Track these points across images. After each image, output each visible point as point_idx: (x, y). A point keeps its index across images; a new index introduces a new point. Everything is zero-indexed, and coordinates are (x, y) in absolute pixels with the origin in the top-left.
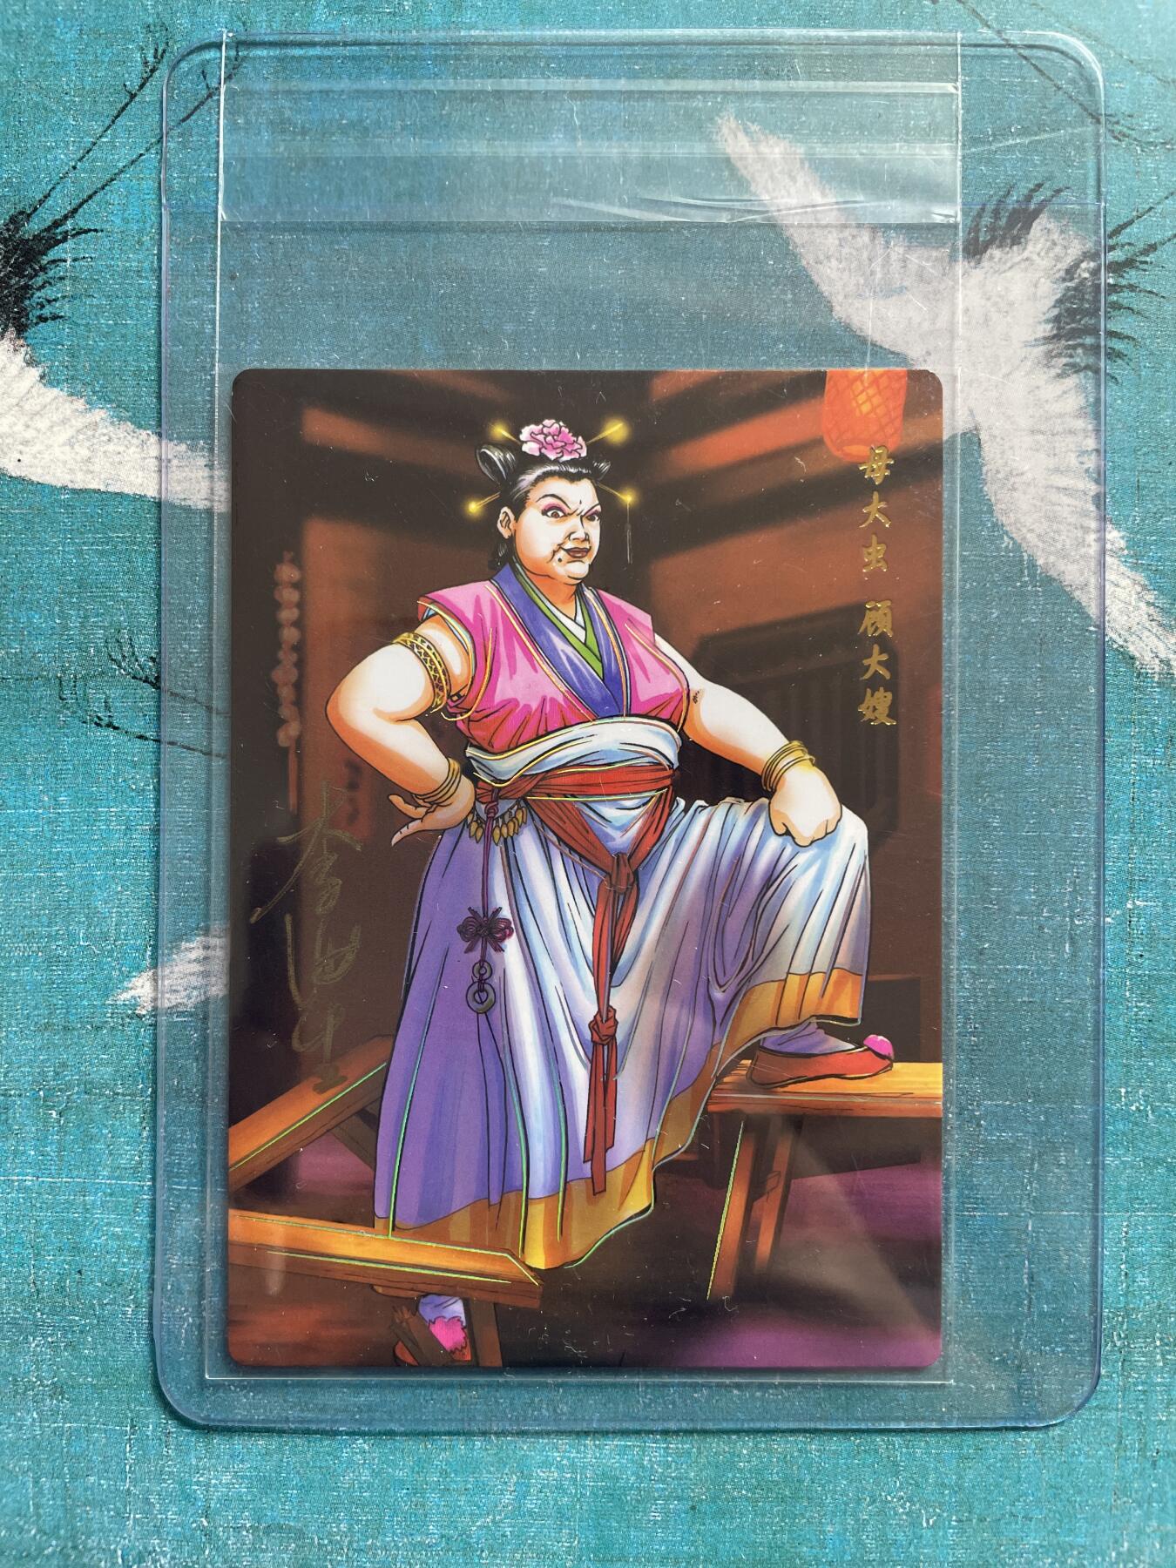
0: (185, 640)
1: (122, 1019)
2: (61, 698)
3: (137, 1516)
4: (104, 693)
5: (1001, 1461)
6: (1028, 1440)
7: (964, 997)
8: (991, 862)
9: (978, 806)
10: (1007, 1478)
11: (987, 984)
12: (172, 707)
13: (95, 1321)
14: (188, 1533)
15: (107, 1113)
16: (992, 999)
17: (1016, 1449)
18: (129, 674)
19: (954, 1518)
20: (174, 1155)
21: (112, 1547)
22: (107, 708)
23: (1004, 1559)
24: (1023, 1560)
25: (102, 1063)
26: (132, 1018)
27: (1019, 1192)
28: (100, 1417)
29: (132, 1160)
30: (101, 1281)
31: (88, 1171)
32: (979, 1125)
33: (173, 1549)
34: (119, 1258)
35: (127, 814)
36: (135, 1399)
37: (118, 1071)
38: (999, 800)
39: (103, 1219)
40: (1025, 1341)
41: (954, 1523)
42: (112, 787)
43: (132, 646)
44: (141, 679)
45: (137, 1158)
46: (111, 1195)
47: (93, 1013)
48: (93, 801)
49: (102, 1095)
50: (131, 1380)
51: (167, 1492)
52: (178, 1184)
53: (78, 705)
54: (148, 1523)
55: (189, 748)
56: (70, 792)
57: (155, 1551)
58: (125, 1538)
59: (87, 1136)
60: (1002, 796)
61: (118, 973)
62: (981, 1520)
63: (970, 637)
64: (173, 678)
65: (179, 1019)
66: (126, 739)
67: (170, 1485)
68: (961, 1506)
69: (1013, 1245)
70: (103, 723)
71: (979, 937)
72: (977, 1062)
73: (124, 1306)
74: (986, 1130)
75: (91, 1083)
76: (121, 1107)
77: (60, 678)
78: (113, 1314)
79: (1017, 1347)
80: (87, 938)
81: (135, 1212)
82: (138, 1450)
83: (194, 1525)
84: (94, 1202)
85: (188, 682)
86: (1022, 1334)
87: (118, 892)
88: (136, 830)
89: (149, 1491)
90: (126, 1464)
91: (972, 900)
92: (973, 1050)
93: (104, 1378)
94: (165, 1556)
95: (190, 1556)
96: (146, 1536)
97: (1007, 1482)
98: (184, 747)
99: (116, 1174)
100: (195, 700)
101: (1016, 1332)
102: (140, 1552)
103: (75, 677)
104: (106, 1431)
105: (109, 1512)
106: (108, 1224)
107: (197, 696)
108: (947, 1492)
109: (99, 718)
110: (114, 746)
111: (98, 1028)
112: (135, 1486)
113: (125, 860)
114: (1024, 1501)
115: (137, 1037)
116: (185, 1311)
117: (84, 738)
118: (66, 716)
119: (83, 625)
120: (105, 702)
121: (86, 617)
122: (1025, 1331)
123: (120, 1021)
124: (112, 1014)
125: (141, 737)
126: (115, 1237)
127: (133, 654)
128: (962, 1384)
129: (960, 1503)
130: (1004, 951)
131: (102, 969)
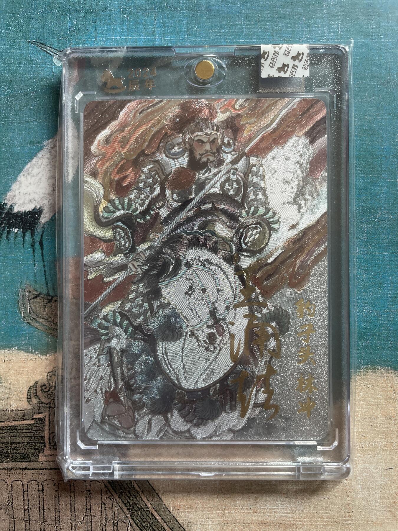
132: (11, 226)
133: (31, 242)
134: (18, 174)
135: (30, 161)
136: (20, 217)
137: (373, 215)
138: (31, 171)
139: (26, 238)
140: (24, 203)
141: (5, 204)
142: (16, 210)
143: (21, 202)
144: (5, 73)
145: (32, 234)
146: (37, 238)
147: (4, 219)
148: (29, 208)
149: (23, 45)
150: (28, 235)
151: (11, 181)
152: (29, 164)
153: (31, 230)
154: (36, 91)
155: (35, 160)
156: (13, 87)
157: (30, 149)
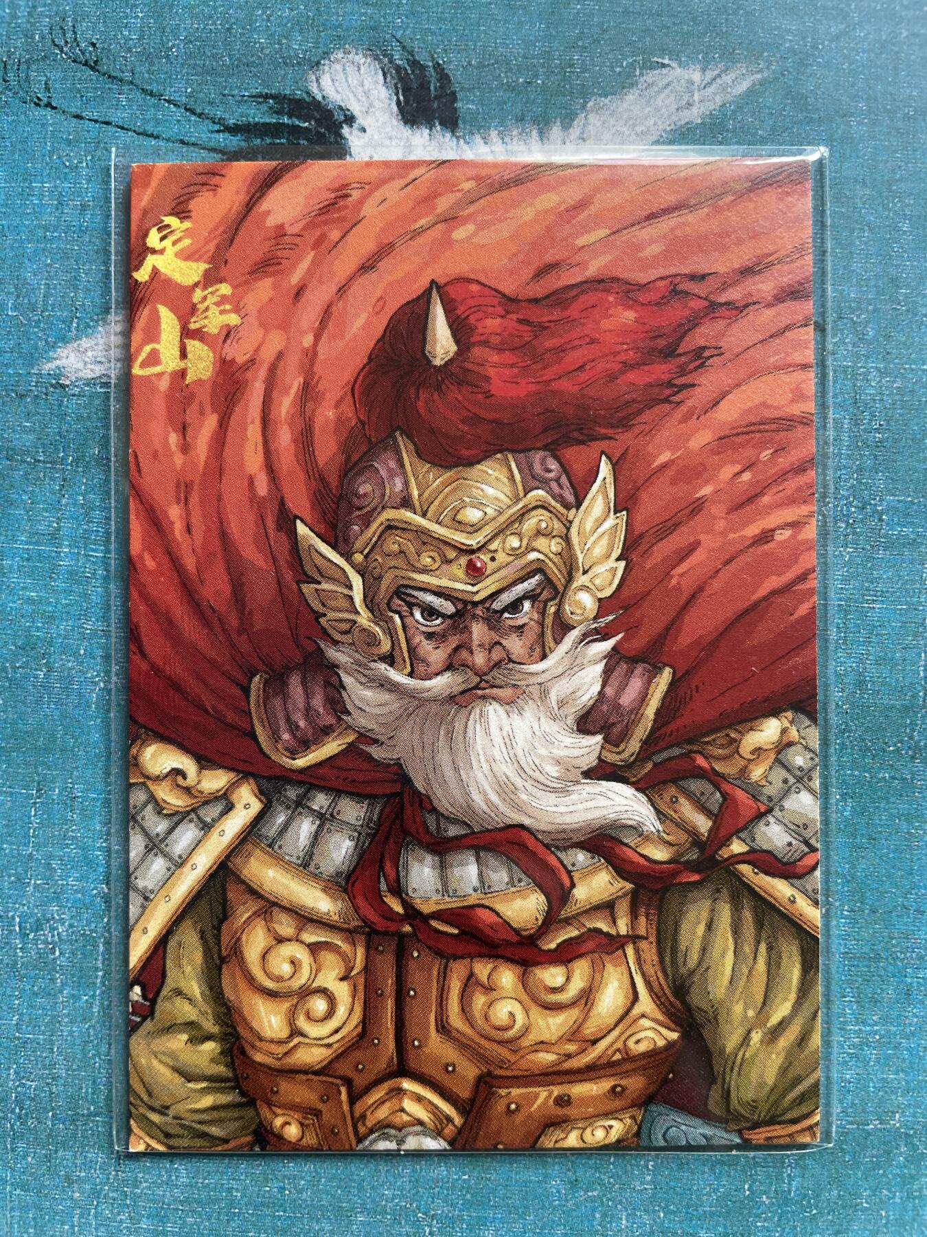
0: (126, 27)
1: (46, 388)
2: (5, 81)
3: (38, 882)
4: (46, 76)
5: (894, 852)
6: (921, 832)
7: (870, 395)
8: (900, 265)
9: (890, 210)
10: (899, 869)
11: (894, 382)
12: (109, 89)
13: (7, 684)
14: (88, 900)
15: (27, 479)
16: (898, 397)
17: (908, 840)
18: (70, 58)
19: (846, 908)
20: (92, 522)
21: (11, 914)
22: (47, 89)
23: (895, 952)
24: (914, 955)
25: (24, 430)
26: (55, 388)
27: (918, 586)
28: (7, 780)
29: (49, 526)
30: (14, 644)
31: (6, 536)
32: (881, 520)
33: (72, 917)
34: (33, 622)
35: (60, 190)
36: (43, 763)
37: (39, 439)
38: (909, 205)
39: (19, 583)
40: (919, 732)
41: (846, 913)
42: (47, 164)
43: (75, 33)
44: (80, 63)
45: (55, 525)
46: (28, 560)
47: (18, 381)
48: (28, 177)
49: (23, 461)
50: (39, 744)
51: (69, 857)
52: (93, 550)
53: (20, 86)
54: (49, 889)
55: (122, 128)
56: (6, 167)
57: (53, 918)
58: (24, 905)
59: (7, 501)
60: (912, 202)
61: (44, 343)
62: (874, 911)
63: (881, 53)
64: (111, 62)
65: (102, 390)
66: (63, 118)
67: (73, 851)
68: (853, 896)
69: (910, 638)
70: (42, 103)
71: (888, 337)
72: (881, 458)
73: (36, 670)
74: (888, 524)
75: (13, 449)
76: (42, 475)
77: (5, 63)
78: (26, 677)
79: (911, 738)
80: (15, 308)
81: (51, 578)
82: (43, 814)
83: (95, 892)
84: (11, 566)
85: (126, 65)
86: (917, 725)
87: (48, 265)
88: (68, 205)
89: (51, 857)
90: (30, 828)
91: (881, 300)
92: (878, 447)
93: (12, 741)
94: (63, 924)
95: (89, 923)
96: (44, 904)
97: (900, 873)
98: (118, 127)
99: (34, 540)
100: (132, 82)
101: (911, 723)
102: (38, 920)
103: (19, 61)
104: (12, 794)
105: (10, 876)
106: (24, 588)
107: (134, 78)
108: (839, 881)
109: (38, 98)
110: (51, 125)
111: (22, 396)
112: (37, 851)
113: (56, 234)
114: (916, 894)
115: (60, 406)
116: (97, 676)
117: (23, 116)
118: (7, 96)
119: (30, 14)
120: (46, 84)
121: (34, 7)
122: (919, 722)
123: (44, 390)
124: (37, 382)
125: (78, 117)
126: (30, 601)
127: (76, 39)
128: (856, 773)
129: (853, 893)
130: (910, 351)
131: (29, 339)
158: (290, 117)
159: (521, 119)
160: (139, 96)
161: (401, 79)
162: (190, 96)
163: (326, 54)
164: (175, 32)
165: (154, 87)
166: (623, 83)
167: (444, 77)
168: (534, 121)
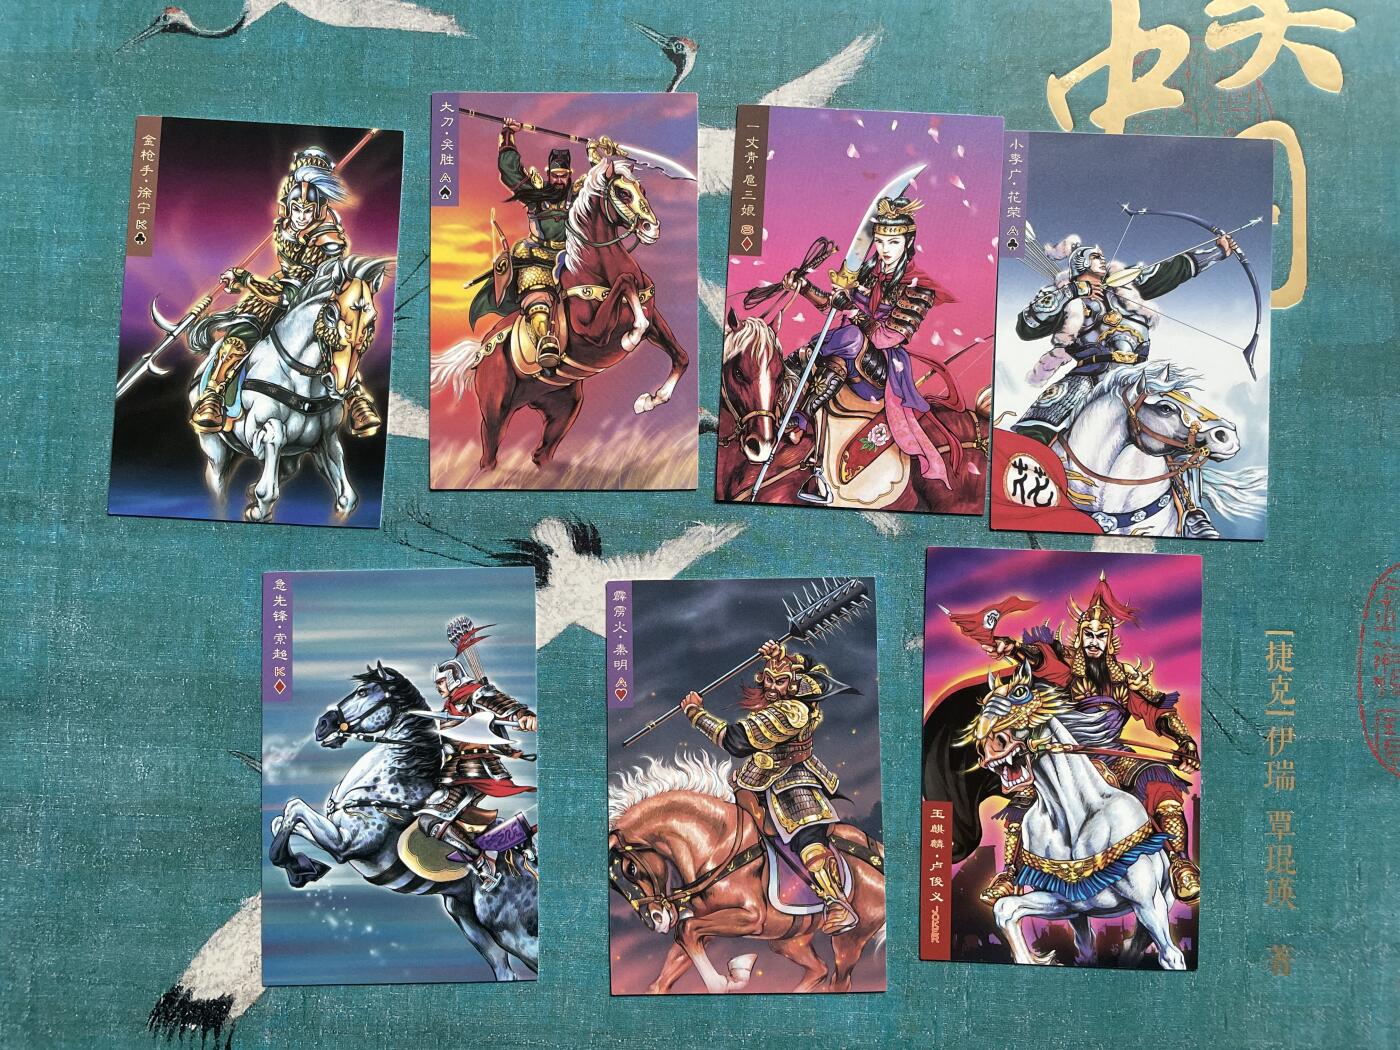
132: (186, 1020)
133: (214, 1045)
134: (203, 945)
135: (220, 927)
136: (200, 1007)
137: (706, 1032)
138: (222, 941)
139: (208, 1039)
140: (207, 988)
141: (181, 988)
142: (195, 997)
143: (204, 986)
144: (192, 796)
145: (217, 1034)
146: (223, 1040)
147: (178, 1009)
148: (214, 995)
149: (221, 756)
150: (210, 1035)
151: (190, 954)
152: (219, 931)
153: (215, 1027)
154: (236, 826)
155: (227, 925)
156: (203, 818)
157: (221, 909)
158: (523, 550)
159: (631, 551)
160: (450, 540)
161: (575, 532)
162: (475, 540)
163: (540, 520)
164: (467, 509)
165: (458, 536)
166: (678, 533)
167: (595, 531)
168: (638, 552)
